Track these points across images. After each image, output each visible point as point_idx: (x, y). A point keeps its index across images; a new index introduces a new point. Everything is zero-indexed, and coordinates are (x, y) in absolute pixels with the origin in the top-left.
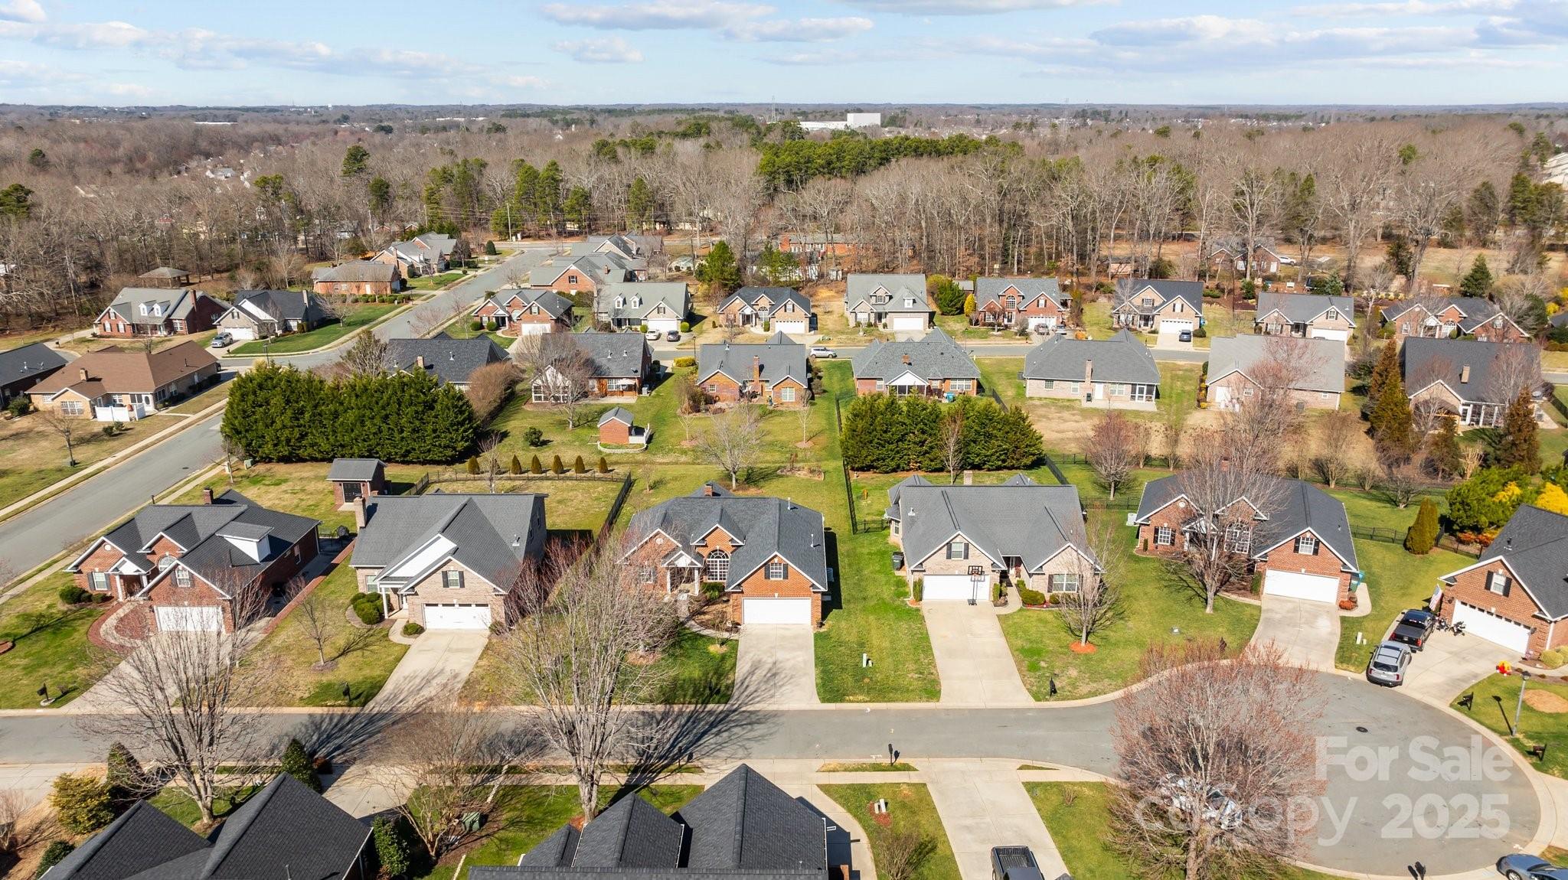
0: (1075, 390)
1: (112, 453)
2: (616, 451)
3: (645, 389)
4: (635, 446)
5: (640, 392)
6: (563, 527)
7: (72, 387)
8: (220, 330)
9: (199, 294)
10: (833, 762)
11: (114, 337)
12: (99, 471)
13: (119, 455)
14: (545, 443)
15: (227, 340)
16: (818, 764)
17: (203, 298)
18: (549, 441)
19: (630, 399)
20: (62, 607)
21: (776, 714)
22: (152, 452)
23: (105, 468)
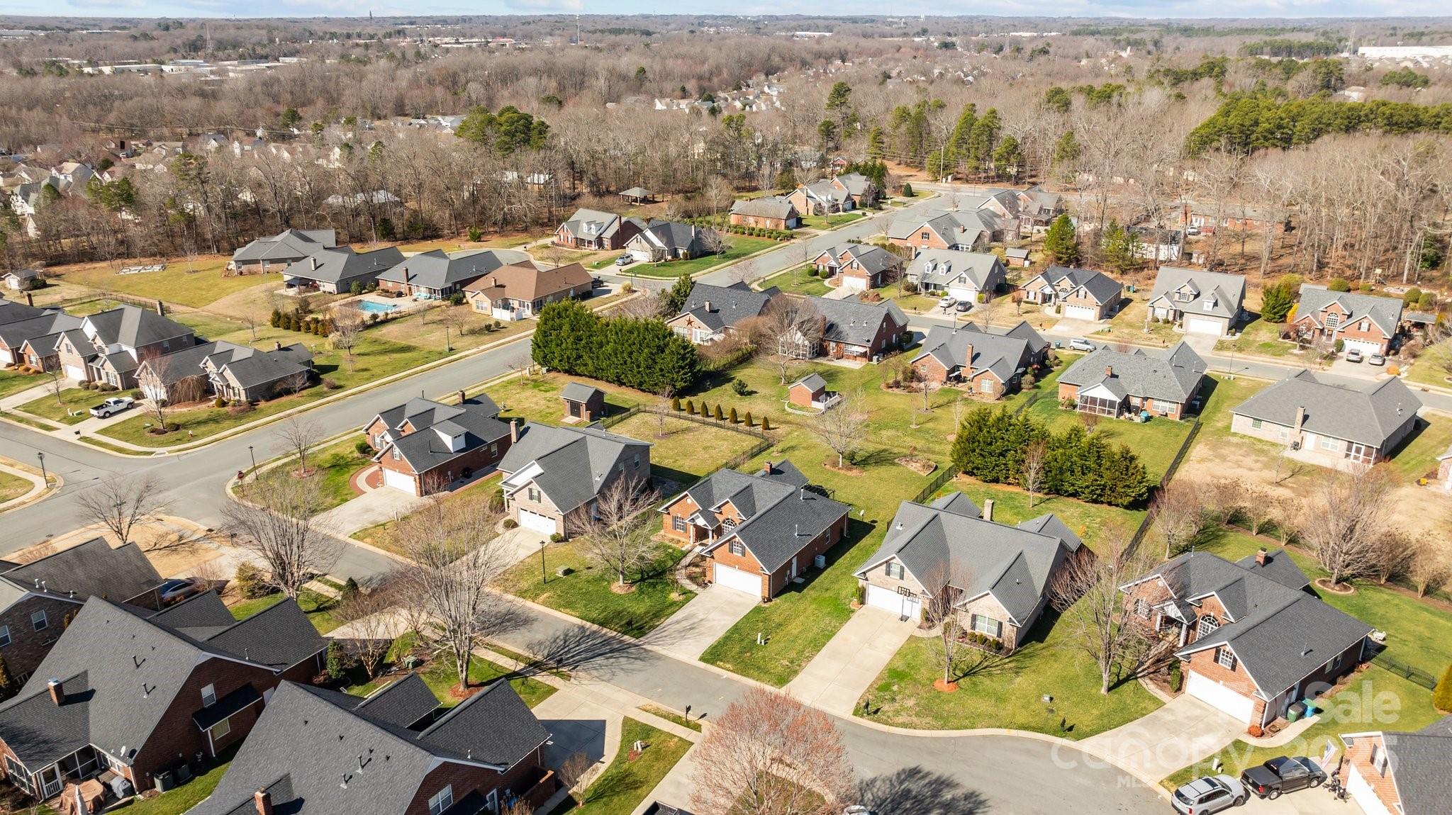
0: (1283, 435)
1: (478, 345)
2: (798, 412)
3: (875, 358)
4: (815, 410)
5: (871, 360)
6: (686, 470)
7: (483, 291)
8: (628, 251)
9: (624, 219)
10: (655, 704)
11: (563, 246)
12: (461, 358)
13: (482, 347)
14: (751, 393)
15: (629, 260)
16: (644, 702)
17: (628, 222)
18: (756, 392)
19: (858, 365)
20: (356, 454)
21: (659, 657)
22: (504, 349)
23: (466, 356)
